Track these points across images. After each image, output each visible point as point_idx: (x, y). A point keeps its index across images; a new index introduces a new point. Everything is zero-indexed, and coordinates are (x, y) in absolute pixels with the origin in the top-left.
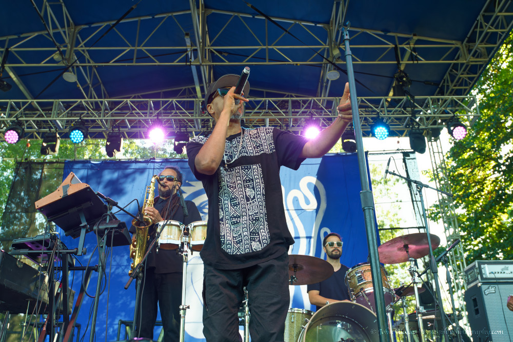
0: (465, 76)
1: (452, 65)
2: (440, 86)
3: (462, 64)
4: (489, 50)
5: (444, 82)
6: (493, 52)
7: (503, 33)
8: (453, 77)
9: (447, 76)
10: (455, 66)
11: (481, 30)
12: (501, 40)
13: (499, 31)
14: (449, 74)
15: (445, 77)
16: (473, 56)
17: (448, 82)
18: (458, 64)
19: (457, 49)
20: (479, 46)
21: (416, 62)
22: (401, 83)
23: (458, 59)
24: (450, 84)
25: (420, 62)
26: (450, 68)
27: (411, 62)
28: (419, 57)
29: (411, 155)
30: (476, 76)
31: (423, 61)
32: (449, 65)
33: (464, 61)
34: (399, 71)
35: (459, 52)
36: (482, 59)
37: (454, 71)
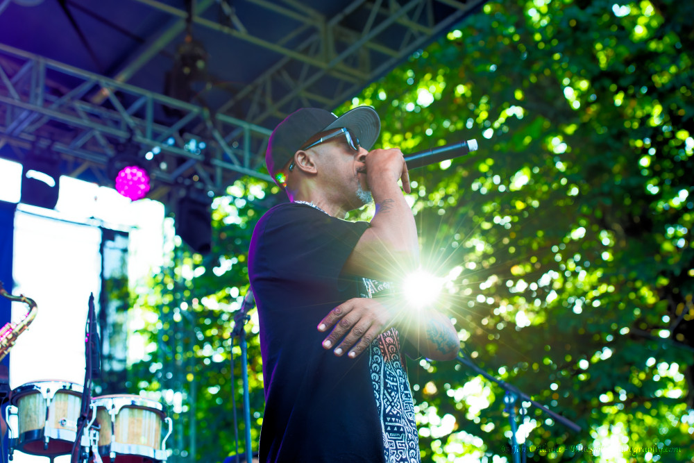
0: (304, 95)
2: (240, 96)
3: (313, 70)
4: (377, 59)
5: (254, 91)
7: (421, 34)
8: (279, 91)
9: (265, 78)
10: (294, 68)
11: (384, 11)
12: (410, 48)
13: (415, 27)
15: (260, 80)
16: (346, 61)
17: (263, 94)
18: (300, 65)
19: (312, 30)
20: (363, 42)
21: (226, 30)
22: (187, 70)
23: (306, 51)
24: (269, 100)
25: (235, 33)
26: (279, 65)
27: (216, 26)
28: (235, 20)
29: (119, 239)
30: (330, 103)
31: (241, 32)
32: (280, 56)
33: (322, 64)
34: (188, 39)
35: (314, 38)
36: (356, 73)
37: (286, 77)
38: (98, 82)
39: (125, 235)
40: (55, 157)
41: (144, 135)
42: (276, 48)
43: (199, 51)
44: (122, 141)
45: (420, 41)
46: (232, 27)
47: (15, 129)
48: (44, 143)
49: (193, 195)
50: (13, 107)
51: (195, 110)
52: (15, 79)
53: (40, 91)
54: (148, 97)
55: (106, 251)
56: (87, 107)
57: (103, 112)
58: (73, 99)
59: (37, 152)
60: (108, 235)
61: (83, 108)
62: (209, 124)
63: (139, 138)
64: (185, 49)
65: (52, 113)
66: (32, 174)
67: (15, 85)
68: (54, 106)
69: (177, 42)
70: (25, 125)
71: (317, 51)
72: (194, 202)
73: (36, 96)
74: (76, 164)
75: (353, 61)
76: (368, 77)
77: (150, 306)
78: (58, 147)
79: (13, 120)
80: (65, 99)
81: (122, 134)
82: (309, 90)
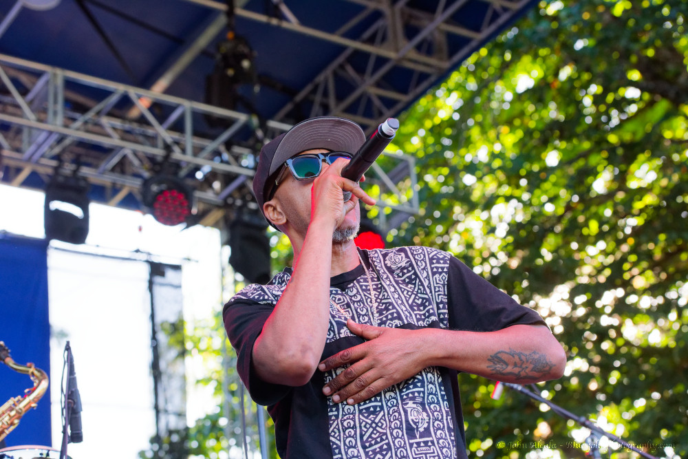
0: (374, 91)
1: (347, 53)
2: (299, 97)
3: (381, 61)
5: (314, 91)
6: (465, 50)
8: (344, 88)
9: (326, 76)
10: (359, 60)
12: (493, 27)
14: (335, 74)
15: (320, 78)
16: (419, 48)
17: (325, 94)
18: (366, 56)
19: (377, 15)
20: (436, 25)
21: (274, 22)
22: (230, 72)
23: (371, 40)
24: (332, 101)
25: (285, 25)
26: (341, 59)
27: (262, 18)
28: (285, 10)
29: (170, 274)
30: (405, 99)
31: (292, 23)
32: (341, 49)
33: (391, 54)
34: (230, 35)
35: (379, 24)
36: (432, 61)
37: (350, 71)
38: (126, 92)
39: (177, 268)
40: (82, 184)
41: (184, 151)
42: (336, 39)
43: (243, 49)
44: (159, 159)
45: (504, 18)
46: (282, 17)
47: (33, 154)
48: (68, 168)
49: (246, 218)
50: (30, 128)
51: (242, 118)
52: (30, 96)
53: (60, 106)
54: (186, 106)
55: (156, 289)
56: (117, 123)
57: (135, 127)
58: (99, 113)
59: (61, 179)
60: (157, 270)
61: (110, 124)
62: (260, 133)
63: (177, 155)
64: (226, 47)
65: (76, 132)
66: (57, 205)
67: (30, 103)
68: (78, 124)
69: (219, 39)
70: (45, 148)
71: (384, 39)
72: (248, 225)
73: (55, 113)
74: (115, 190)
75: (426, 48)
76: (446, 65)
77: (214, 351)
78: (85, 171)
79: (30, 143)
80: (90, 115)
81: (159, 152)
82: (378, 85)
